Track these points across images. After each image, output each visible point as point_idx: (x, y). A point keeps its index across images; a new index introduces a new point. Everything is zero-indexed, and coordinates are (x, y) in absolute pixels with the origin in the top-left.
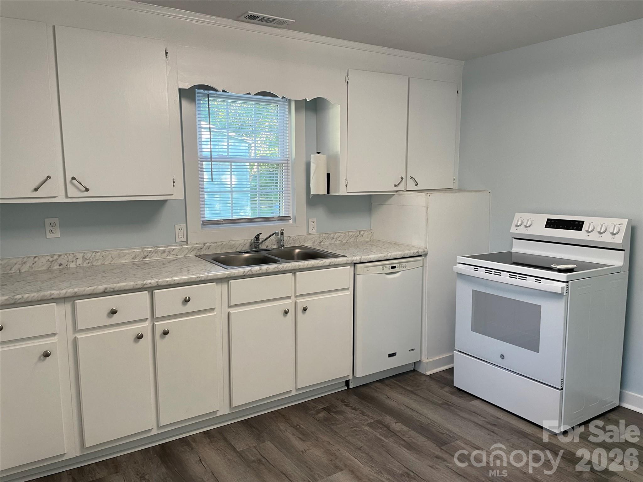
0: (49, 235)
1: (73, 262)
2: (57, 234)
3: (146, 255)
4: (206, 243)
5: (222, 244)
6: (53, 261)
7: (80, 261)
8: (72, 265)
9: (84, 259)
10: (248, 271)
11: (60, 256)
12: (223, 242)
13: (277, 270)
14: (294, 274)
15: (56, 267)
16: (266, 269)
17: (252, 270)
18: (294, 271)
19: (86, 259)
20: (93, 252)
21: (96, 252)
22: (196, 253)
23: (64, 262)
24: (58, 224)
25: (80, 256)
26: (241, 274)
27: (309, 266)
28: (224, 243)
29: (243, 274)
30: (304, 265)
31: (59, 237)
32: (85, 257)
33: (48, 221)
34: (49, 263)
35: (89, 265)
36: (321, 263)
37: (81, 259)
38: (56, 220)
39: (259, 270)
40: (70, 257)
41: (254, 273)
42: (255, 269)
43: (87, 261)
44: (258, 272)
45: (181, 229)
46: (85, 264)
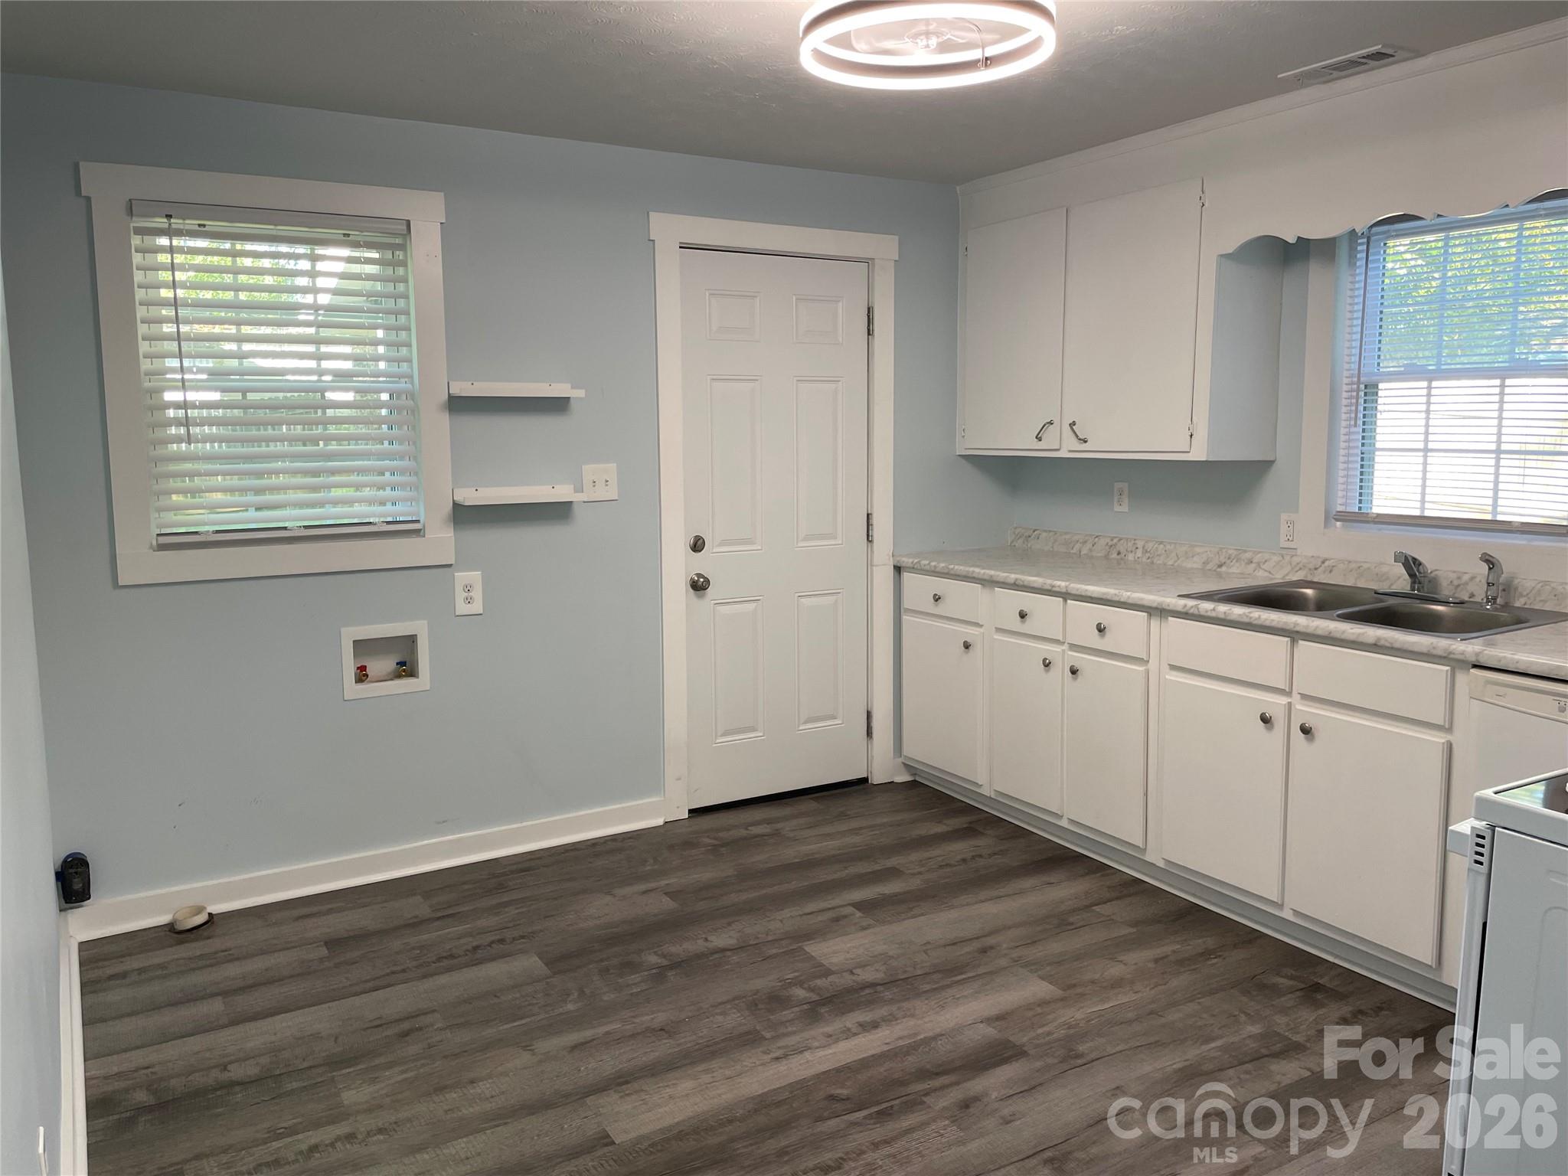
0: (1117, 508)
1: (1132, 552)
2: (1125, 508)
3: (1223, 561)
4: (1329, 560)
5: (1359, 567)
6: (1111, 546)
7: (1139, 553)
8: (1131, 557)
9: (1145, 551)
10: (1192, 607)
11: (1120, 540)
12: (1362, 564)
13: (1246, 620)
14: (1294, 641)
15: (1114, 555)
16: (1225, 613)
17: (1200, 606)
18: (1295, 636)
19: (1146, 552)
20: (1157, 542)
21: (1161, 543)
22: (1306, 577)
23: (1122, 550)
24: (1126, 492)
25: (1140, 544)
26: (1179, 609)
27: (1319, 632)
28: (1366, 566)
29: (1183, 610)
30: (1308, 626)
31: (1127, 511)
32: (1146, 548)
33: (1118, 485)
34: (1107, 547)
35: (1149, 561)
36: (1353, 634)
37: (1141, 549)
38: (1125, 486)
39: (1211, 610)
40: (1130, 544)
41: (1203, 613)
42: (1238, 611)
43: (1148, 555)
44: (1209, 614)
45: (1289, 522)
46: (1144, 560)
